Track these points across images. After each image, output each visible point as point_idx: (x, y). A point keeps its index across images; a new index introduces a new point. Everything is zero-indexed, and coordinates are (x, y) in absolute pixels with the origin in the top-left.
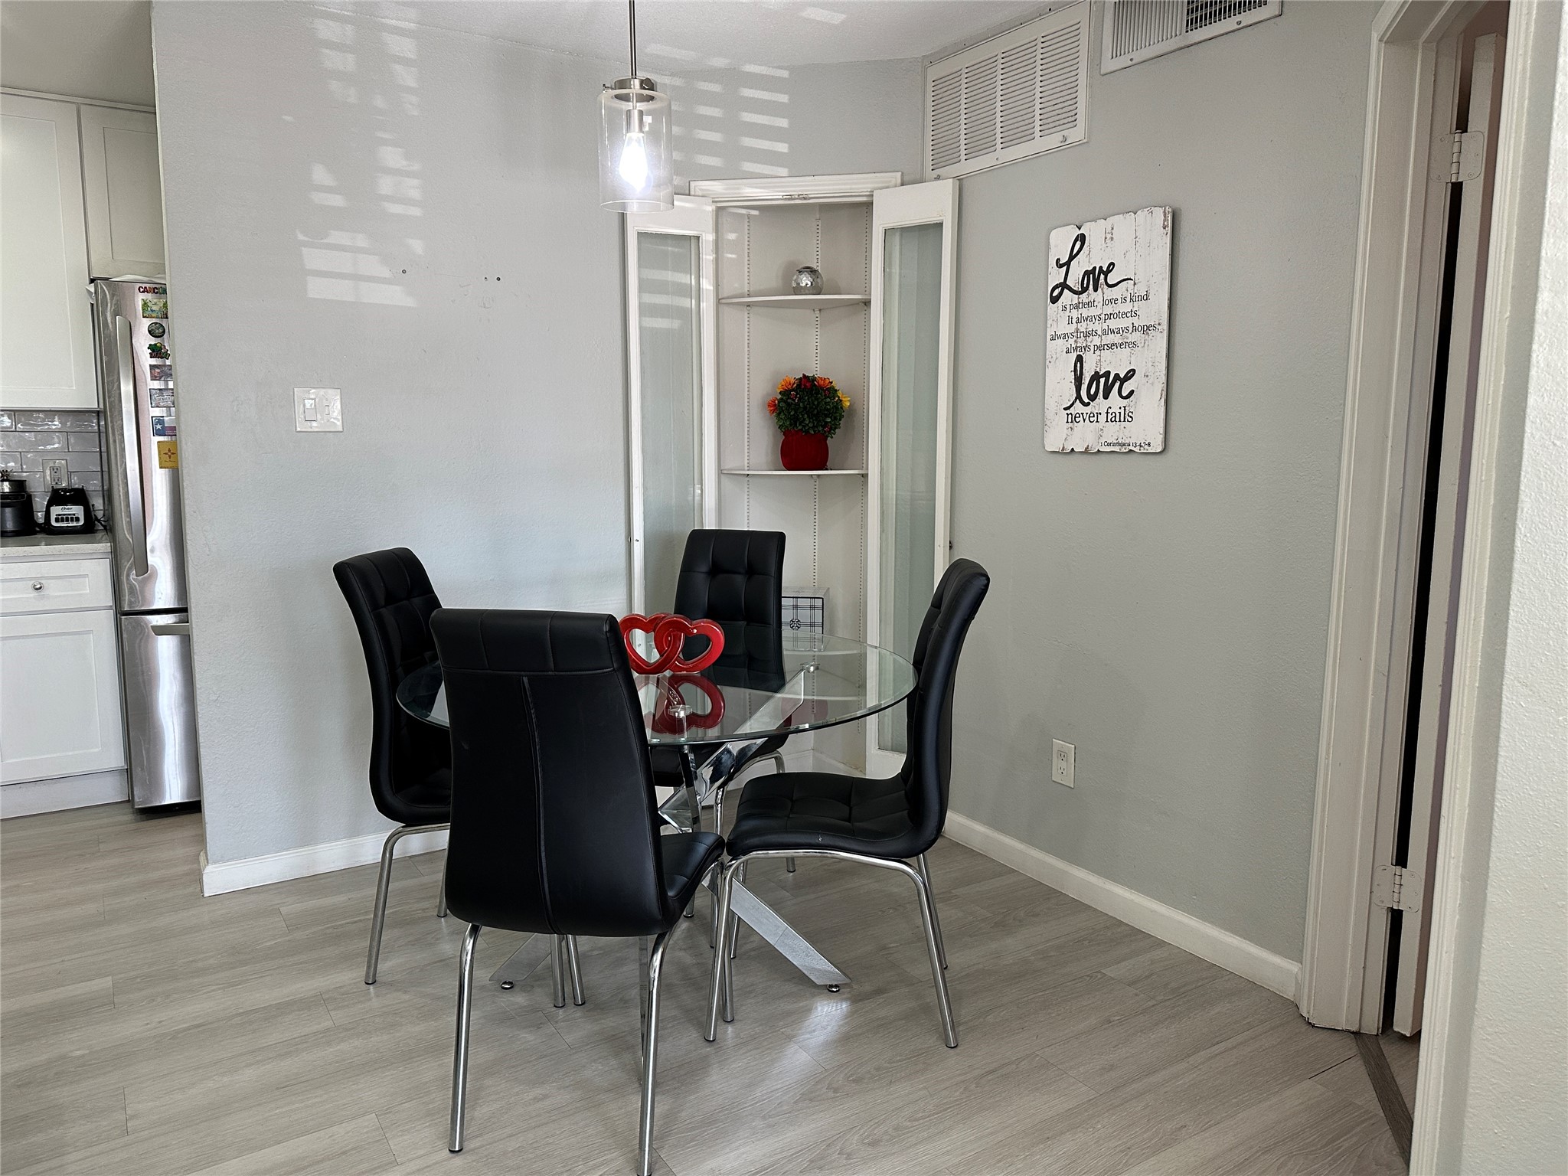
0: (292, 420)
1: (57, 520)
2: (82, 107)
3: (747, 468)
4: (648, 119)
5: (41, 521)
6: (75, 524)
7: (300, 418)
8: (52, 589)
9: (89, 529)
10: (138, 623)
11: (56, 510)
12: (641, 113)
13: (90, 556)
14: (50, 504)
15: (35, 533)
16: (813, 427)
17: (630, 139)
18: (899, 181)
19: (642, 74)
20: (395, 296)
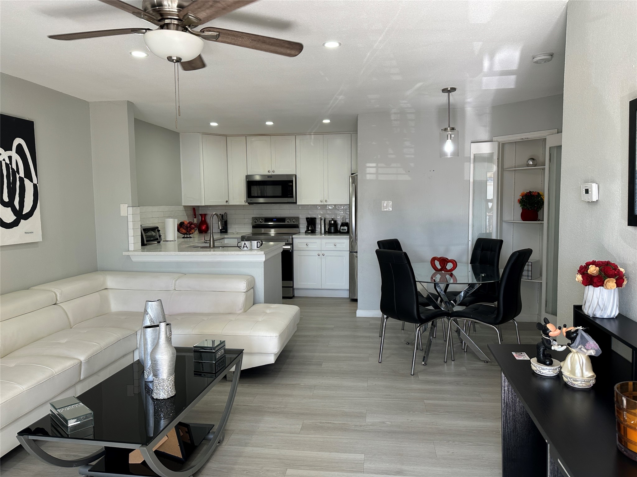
0: (381, 208)
1: (342, 230)
2: (352, 134)
3: (512, 220)
4: (453, 136)
5: (339, 230)
6: (345, 231)
7: (383, 208)
8: (338, 245)
9: (348, 233)
10: (353, 254)
11: (342, 228)
12: (451, 135)
13: (346, 238)
14: (341, 226)
15: (338, 233)
16: (530, 208)
17: (448, 141)
18: (556, 132)
19: (451, 126)
20: (407, 178)
